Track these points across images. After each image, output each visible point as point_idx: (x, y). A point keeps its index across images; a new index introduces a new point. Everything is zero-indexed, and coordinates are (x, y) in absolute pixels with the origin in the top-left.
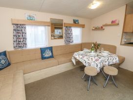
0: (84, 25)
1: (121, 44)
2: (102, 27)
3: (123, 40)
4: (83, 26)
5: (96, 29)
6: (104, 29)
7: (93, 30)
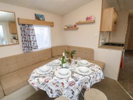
0: (53, 23)
1: (99, 47)
2: (75, 26)
3: (101, 41)
4: (51, 25)
5: (69, 28)
6: (78, 28)
7: (64, 29)
